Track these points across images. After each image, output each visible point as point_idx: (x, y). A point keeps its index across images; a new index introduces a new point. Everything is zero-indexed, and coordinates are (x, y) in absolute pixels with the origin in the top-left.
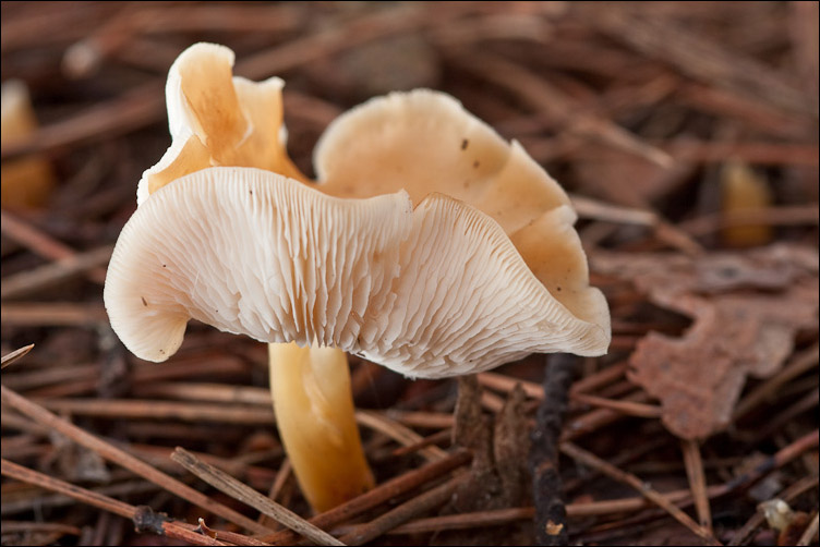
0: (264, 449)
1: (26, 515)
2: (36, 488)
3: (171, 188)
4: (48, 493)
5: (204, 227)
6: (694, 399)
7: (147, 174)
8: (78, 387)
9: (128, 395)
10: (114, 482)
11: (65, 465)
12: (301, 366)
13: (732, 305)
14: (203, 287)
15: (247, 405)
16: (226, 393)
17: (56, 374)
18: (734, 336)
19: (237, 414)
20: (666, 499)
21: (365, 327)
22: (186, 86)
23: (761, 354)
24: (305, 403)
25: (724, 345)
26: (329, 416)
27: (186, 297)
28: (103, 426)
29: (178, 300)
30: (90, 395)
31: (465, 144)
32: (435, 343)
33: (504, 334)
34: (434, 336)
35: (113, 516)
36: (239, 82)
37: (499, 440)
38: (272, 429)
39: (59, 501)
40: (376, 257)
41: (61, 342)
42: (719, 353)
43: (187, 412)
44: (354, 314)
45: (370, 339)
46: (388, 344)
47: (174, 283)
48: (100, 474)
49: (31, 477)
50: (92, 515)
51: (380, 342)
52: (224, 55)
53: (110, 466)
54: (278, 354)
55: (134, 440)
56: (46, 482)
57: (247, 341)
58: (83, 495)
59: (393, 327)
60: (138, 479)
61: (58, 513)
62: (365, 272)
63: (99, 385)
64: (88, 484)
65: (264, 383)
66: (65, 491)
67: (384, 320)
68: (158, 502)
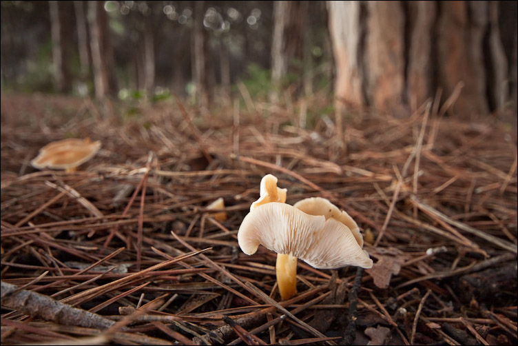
0: (268, 280)
1: (210, 290)
2: (214, 283)
3: (260, 207)
4: (217, 285)
5: (268, 219)
6: (380, 278)
7: (254, 203)
8: (226, 260)
9: (238, 264)
10: (232, 285)
11: (222, 278)
12: (285, 260)
13: (386, 258)
14: (265, 236)
15: (266, 269)
16: (261, 266)
17: (222, 256)
18: (387, 264)
19: (263, 271)
20: (370, 307)
21: (307, 252)
22: (266, 184)
23: (395, 270)
24: (284, 270)
25: (387, 266)
26: (290, 275)
27: (260, 238)
28: (231, 270)
29: (258, 239)
30: (229, 262)
31: (330, 210)
32: (325, 260)
33: (345, 259)
34: (325, 257)
35: (231, 293)
36: (278, 188)
37: (338, 290)
38: (274, 277)
39: (218, 287)
40: (314, 233)
41: (224, 249)
42: (385, 268)
43: (251, 269)
44: (305, 249)
45: (308, 256)
46: (312, 258)
47: (258, 234)
48: (229, 282)
49: (213, 280)
50: (226, 292)
51: (310, 257)
52: (275, 179)
53: (232, 280)
54: (280, 256)
55: (238, 274)
56: (216, 282)
57: (274, 252)
58: (225, 287)
59: (315, 254)
60: (236, 284)
61: (218, 290)
62: (311, 237)
63: (231, 260)
64: (226, 284)
65: (274, 264)
66: (221, 285)
67: (313, 251)
68: (241, 290)
